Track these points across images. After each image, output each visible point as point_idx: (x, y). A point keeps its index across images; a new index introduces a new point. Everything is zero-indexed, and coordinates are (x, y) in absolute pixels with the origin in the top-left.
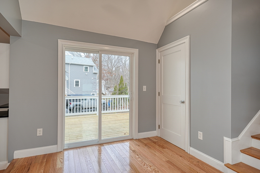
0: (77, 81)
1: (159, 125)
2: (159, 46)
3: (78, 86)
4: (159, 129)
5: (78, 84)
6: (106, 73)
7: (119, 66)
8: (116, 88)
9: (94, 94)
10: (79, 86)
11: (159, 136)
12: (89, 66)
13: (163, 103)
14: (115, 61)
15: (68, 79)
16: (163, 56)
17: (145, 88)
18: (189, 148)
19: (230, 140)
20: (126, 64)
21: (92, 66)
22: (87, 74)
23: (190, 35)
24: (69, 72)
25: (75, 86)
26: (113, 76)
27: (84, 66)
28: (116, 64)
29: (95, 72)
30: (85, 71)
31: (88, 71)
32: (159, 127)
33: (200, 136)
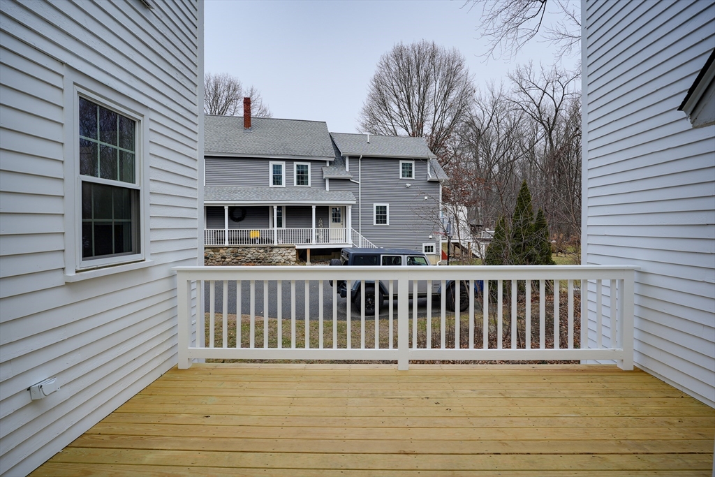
0: (381, 207)
3: (385, 222)
5: (385, 217)
6: (469, 182)
7: (512, 158)
8: (504, 226)
9: (432, 247)
10: (388, 224)
12: (417, 160)
14: (498, 144)
15: (355, 202)
20: (536, 151)
21: (425, 160)
22: (408, 185)
24: (360, 183)
25: (375, 224)
26: (494, 190)
27: (401, 162)
28: (501, 152)
29: (435, 178)
30: (403, 176)
31: (413, 178)
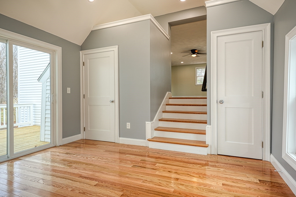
1: (84, 128)
2: (83, 48)
4: (84, 132)
11: (84, 139)
13: (89, 105)
16: (89, 59)
17: (69, 90)
18: (118, 138)
19: (150, 123)
23: (118, 46)
32: (85, 129)
33: (128, 126)
